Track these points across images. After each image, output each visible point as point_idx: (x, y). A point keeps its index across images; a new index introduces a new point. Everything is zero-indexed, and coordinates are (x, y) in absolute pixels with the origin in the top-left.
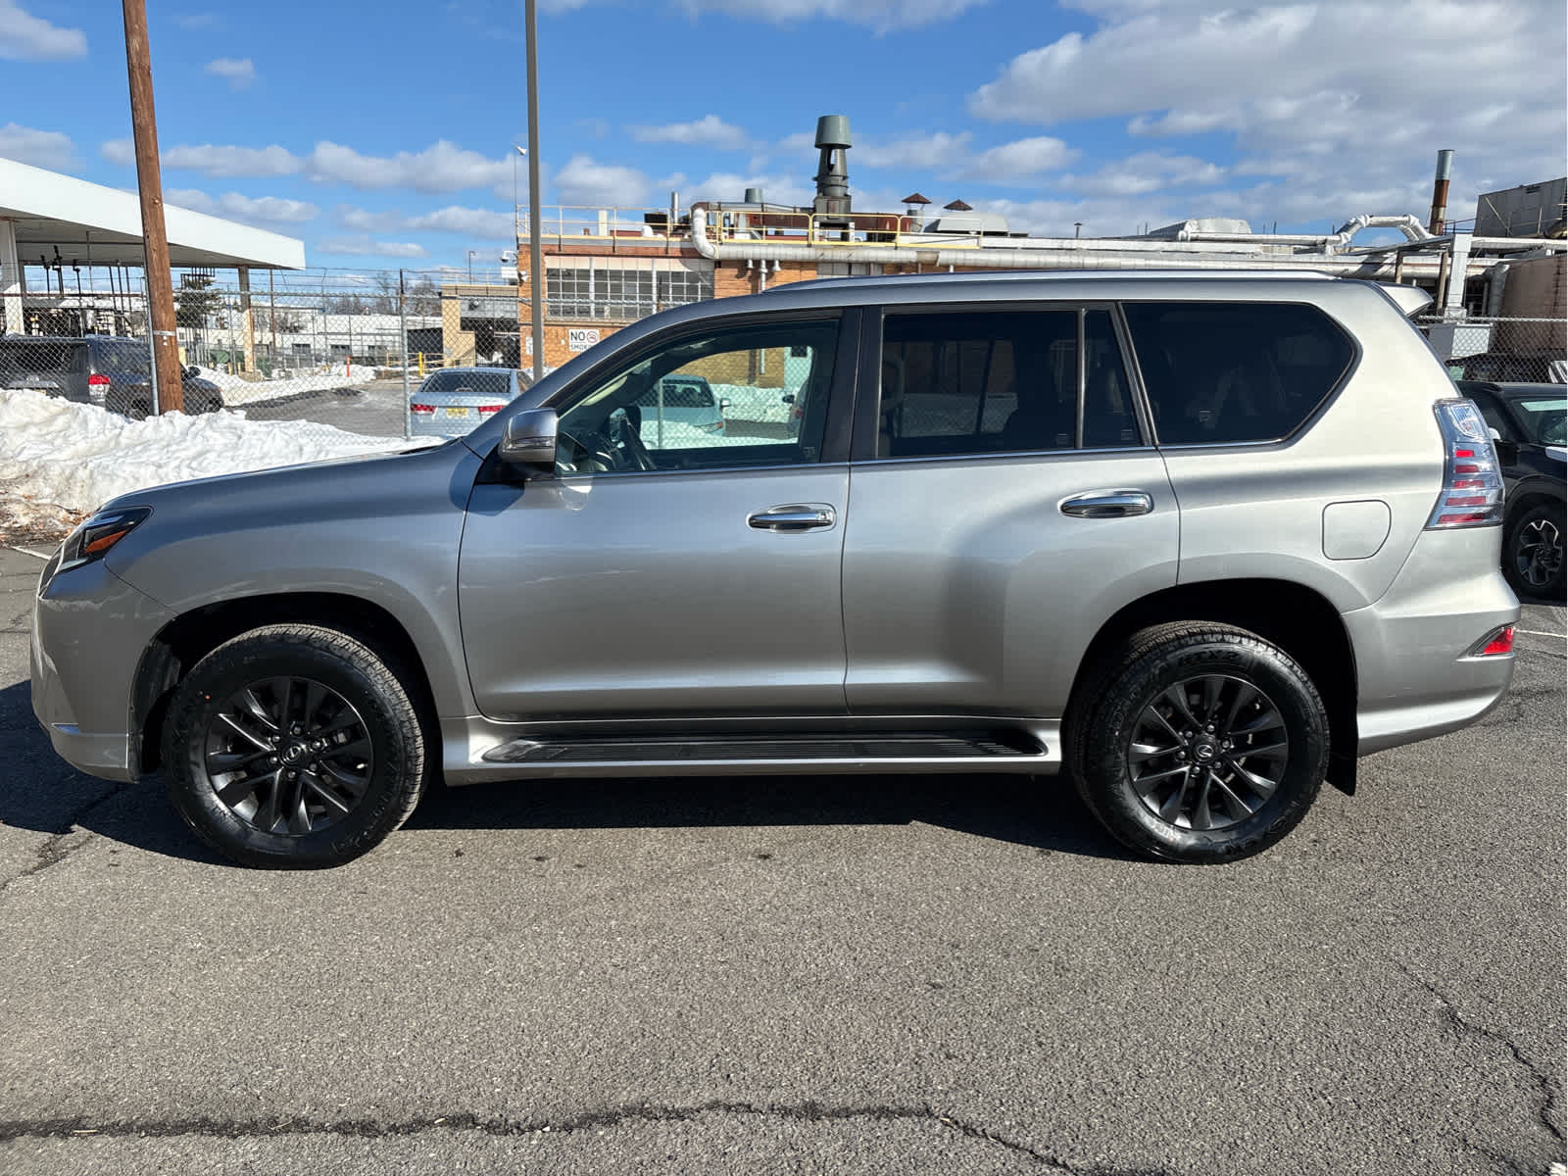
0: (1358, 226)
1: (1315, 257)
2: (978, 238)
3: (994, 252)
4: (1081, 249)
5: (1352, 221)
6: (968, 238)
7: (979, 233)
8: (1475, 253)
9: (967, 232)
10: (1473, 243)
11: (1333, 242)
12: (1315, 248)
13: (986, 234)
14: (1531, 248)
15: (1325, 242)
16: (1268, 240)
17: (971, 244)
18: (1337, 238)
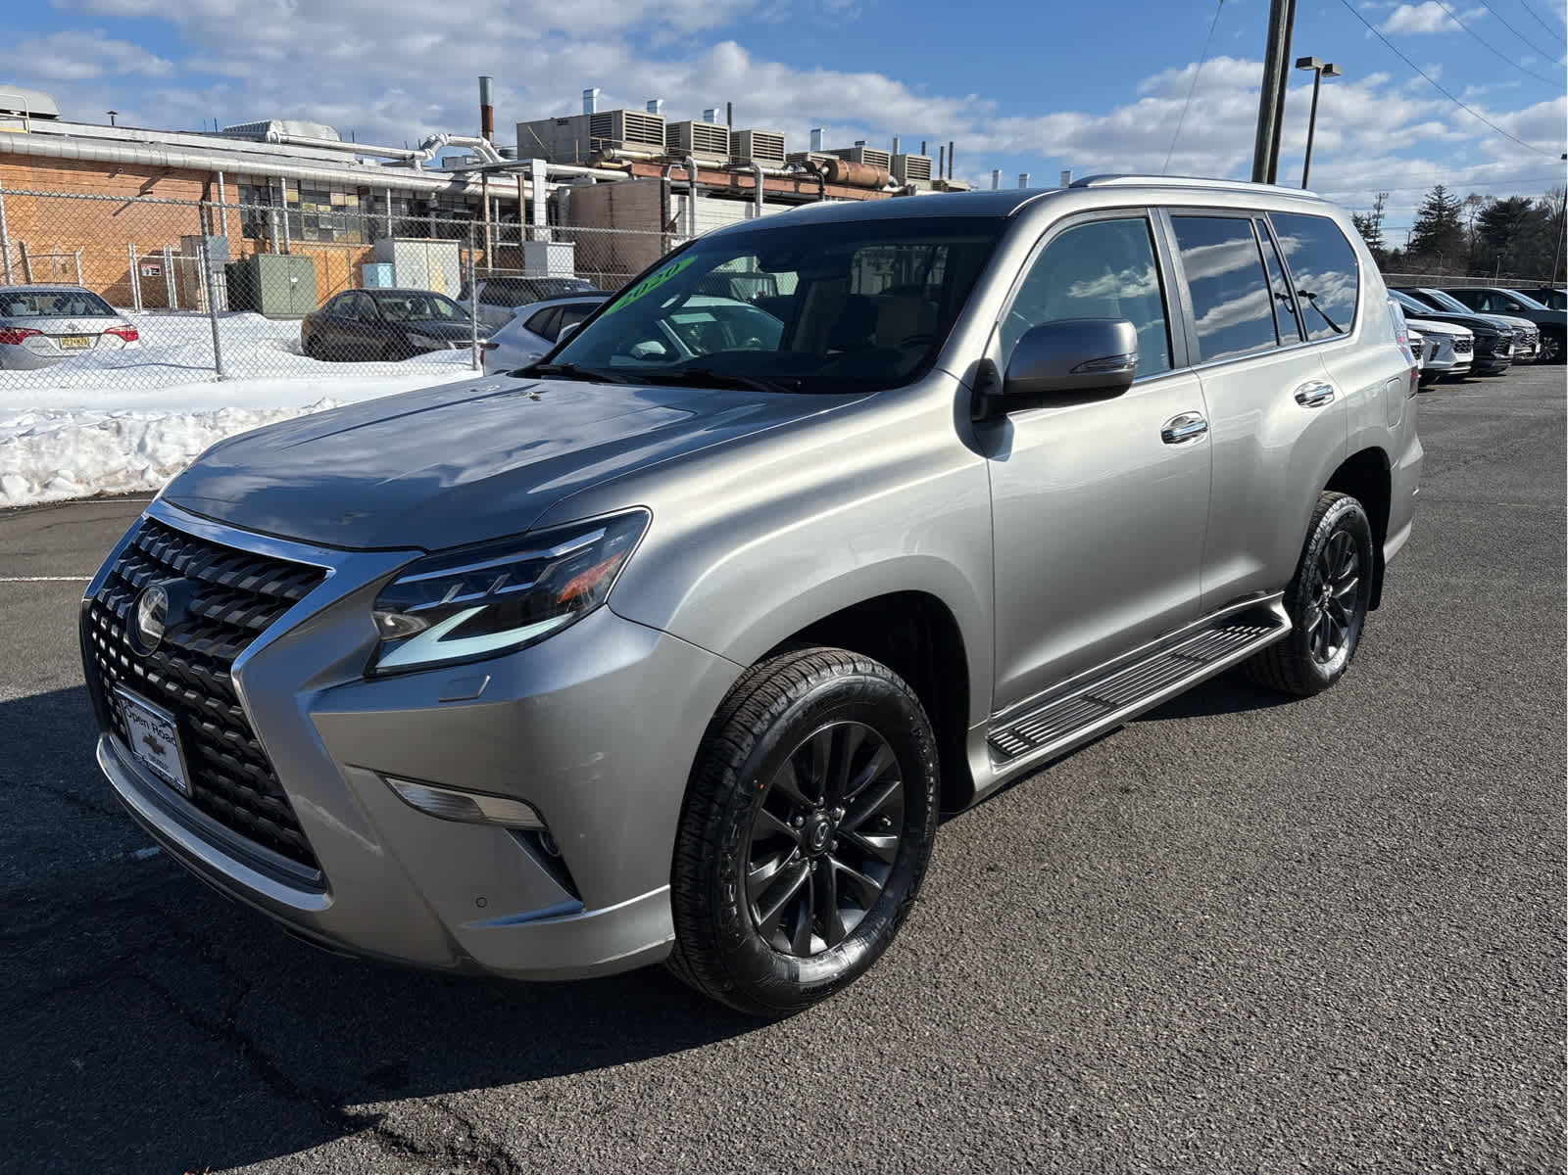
0: (439, 144)
1: (407, 171)
2: (23, 120)
3: (49, 139)
4: (159, 143)
5: (433, 138)
6: (9, 119)
7: (24, 114)
8: (551, 178)
9: (8, 112)
10: (548, 170)
11: (420, 157)
12: (405, 162)
13: (33, 115)
14: (579, 176)
15: (413, 156)
16: (360, 150)
17: (16, 126)
18: (422, 154)
